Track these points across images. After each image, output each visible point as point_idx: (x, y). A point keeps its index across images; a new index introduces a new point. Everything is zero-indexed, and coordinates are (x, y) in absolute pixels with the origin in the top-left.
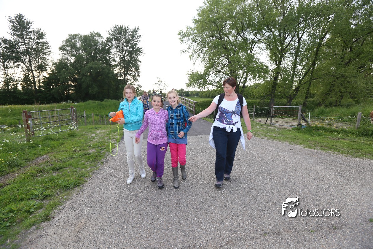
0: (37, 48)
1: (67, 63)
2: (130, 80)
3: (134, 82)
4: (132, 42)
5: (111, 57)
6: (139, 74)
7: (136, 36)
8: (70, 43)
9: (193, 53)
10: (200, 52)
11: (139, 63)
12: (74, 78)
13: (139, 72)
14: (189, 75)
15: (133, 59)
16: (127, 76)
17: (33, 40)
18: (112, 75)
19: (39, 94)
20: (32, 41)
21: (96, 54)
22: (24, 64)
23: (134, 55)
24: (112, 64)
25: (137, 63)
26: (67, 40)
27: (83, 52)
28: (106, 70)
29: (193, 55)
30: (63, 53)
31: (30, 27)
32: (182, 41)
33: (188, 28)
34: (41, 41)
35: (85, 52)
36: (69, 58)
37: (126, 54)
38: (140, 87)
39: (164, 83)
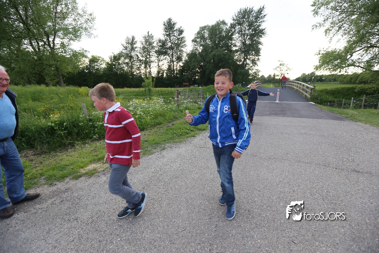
0: (178, 43)
1: (196, 52)
2: (249, 65)
3: (253, 67)
4: (255, 24)
5: (232, 43)
6: (259, 58)
7: (260, 17)
8: (200, 35)
11: (260, 46)
12: (200, 66)
13: (259, 56)
14: (321, 55)
15: (254, 42)
16: (246, 62)
17: (176, 36)
18: (232, 61)
19: (176, 80)
20: (175, 38)
21: (219, 41)
22: (169, 57)
23: (255, 38)
24: (233, 50)
25: (258, 46)
26: (198, 33)
27: (210, 41)
28: (227, 56)
30: (194, 44)
31: (175, 27)
32: (316, 13)
34: (181, 36)
35: (211, 41)
36: (198, 48)
37: (247, 38)
38: (258, 72)
39: (287, 66)
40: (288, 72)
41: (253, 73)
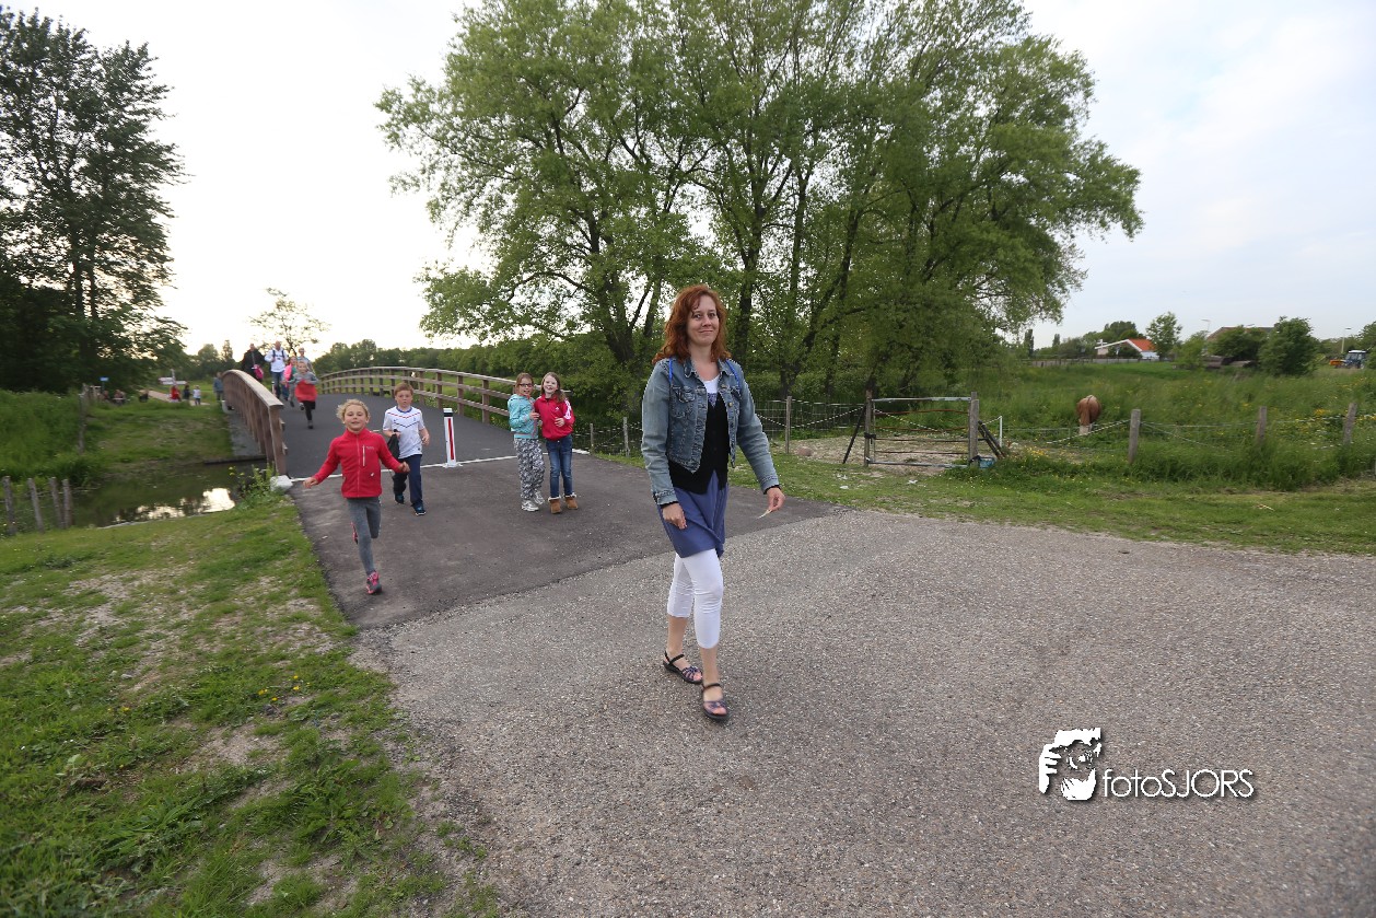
2: (114, 296)
3: (137, 309)
4: (111, 113)
6: (163, 270)
7: (133, 88)
9: (445, 193)
10: (474, 191)
11: (159, 219)
13: (163, 259)
14: (428, 284)
15: (123, 195)
16: (92, 278)
23: (127, 175)
25: (147, 217)
29: (442, 203)
32: (395, 137)
33: (418, 90)
37: (76, 168)
38: (176, 331)
39: (306, 312)
40: (315, 334)
41: (147, 335)
